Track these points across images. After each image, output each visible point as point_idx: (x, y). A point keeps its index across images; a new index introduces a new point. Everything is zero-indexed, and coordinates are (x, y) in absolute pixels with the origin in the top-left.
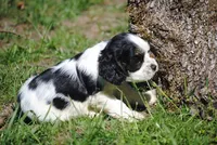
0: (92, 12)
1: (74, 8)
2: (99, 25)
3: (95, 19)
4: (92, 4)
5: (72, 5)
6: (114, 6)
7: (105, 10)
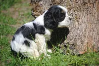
0: (16, 6)
1: (7, 4)
2: (19, 12)
3: (17, 9)
4: (16, 3)
5: (6, 3)
6: (26, 3)
7: (22, 5)
